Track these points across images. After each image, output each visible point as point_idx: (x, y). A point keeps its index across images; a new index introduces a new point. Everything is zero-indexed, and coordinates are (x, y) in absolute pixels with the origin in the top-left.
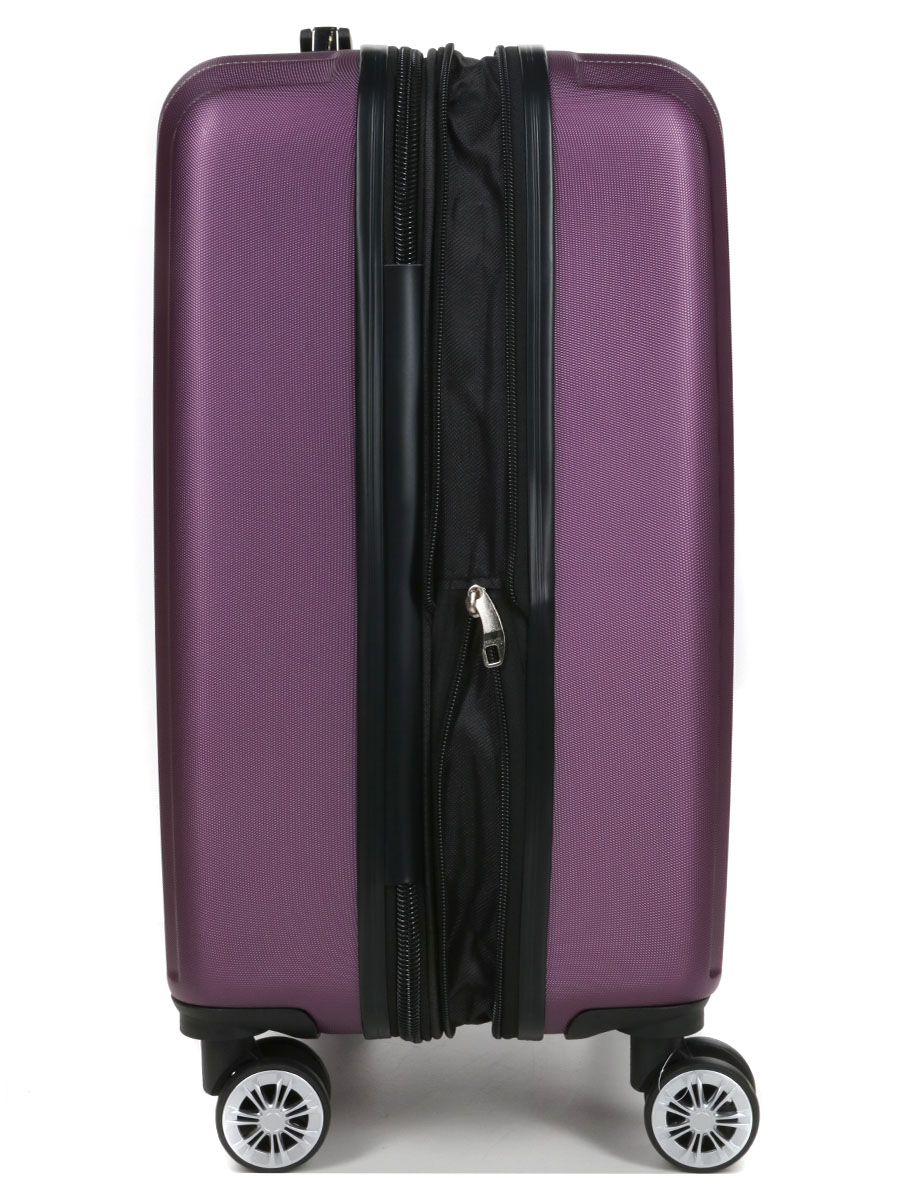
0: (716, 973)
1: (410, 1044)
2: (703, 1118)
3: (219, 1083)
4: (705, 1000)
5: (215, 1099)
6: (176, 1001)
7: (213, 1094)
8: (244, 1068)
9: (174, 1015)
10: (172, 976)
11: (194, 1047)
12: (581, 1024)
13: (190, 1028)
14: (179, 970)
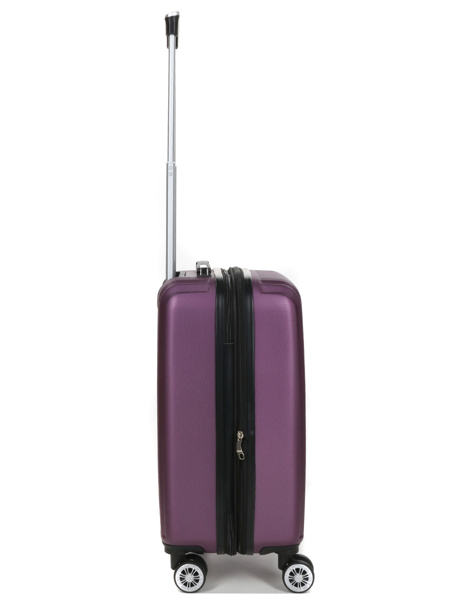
0: (302, 537)
1: (229, 556)
2: (299, 578)
3: (175, 566)
4: (299, 544)
5: (174, 571)
6: (164, 543)
7: (173, 569)
8: (183, 563)
9: (163, 547)
10: (163, 536)
11: (169, 556)
12: (264, 551)
13: (167, 551)
14: (165, 534)
